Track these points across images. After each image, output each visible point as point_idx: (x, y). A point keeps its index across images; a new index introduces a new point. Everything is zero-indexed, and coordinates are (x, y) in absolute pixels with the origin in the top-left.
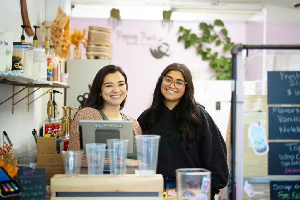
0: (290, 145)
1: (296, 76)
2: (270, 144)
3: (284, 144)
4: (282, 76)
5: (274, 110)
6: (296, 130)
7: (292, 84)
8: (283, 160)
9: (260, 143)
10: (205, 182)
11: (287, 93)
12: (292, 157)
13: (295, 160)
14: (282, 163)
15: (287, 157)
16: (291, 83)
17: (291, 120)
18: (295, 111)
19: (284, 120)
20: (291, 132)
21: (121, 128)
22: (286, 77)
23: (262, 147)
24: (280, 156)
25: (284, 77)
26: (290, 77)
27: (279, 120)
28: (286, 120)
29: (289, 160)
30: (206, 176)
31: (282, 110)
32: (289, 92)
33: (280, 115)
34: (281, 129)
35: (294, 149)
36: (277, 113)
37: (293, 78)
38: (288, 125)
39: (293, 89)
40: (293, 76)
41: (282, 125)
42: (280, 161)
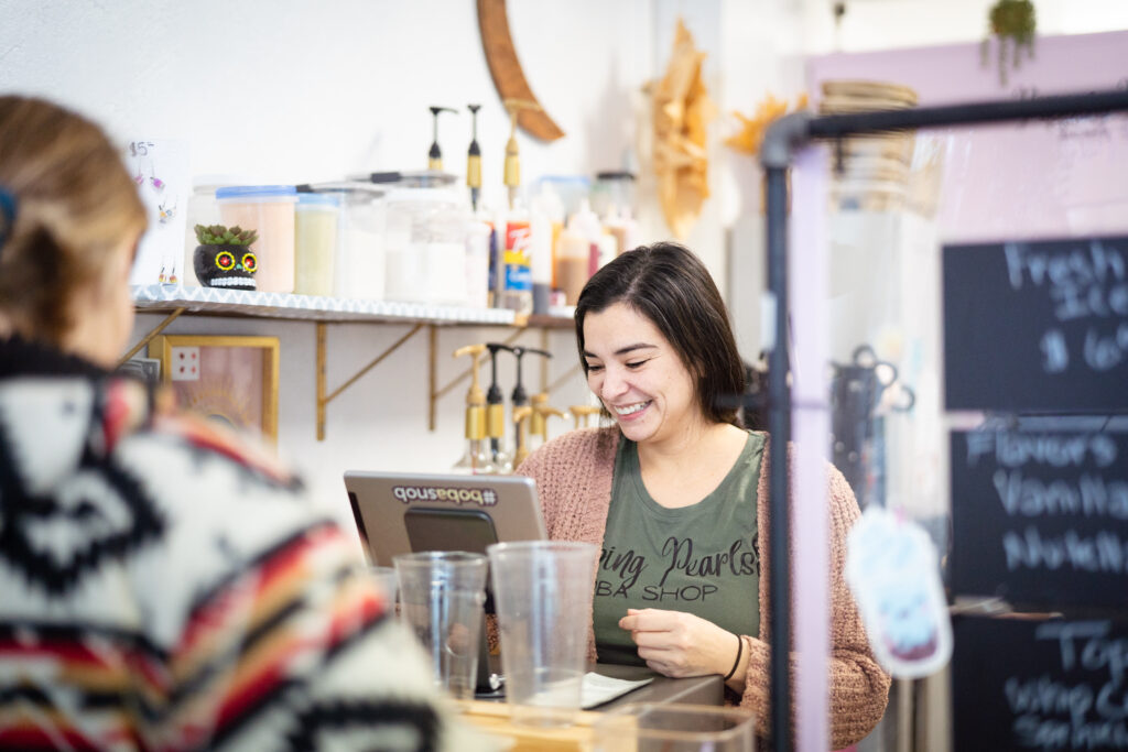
0: (1065, 634)
1: (1089, 259)
2: (957, 621)
3: (1029, 626)
4: (1014, 262)
5: (976, 447)
6: (1096, 552)
7: (1072, 309)
8: (1023, 712)
9: (904, 614)
11: (1042, 356)
12: (1076, 701)
13: (1093, 717)
14: (1024, 724)
15: (1047, 695)
16: (1063, 301)
17: (1068, 500)
18: (1089, 455)
19: (1032, 497)
20: (1067, 565)
21: (490, 505)
22: (1037, 268)
23: (915, 633)
24: (1011, 688)
25: (1026, 272)
26: (1058, 270)
27: (1001, 494)
28: (1041, 499)
29: (1061, 717)
31: (1016, 449)
32: (1056, 350)
33: (1008, 470)
34: (1012, 547)
35: (1088, 653)
36: (989, 461)
37: (1073, 275)
38: (1053, 526)
39: (1075, 333)
40: (1077, 262)
41: (1020, 523)
42: (1010, 715)
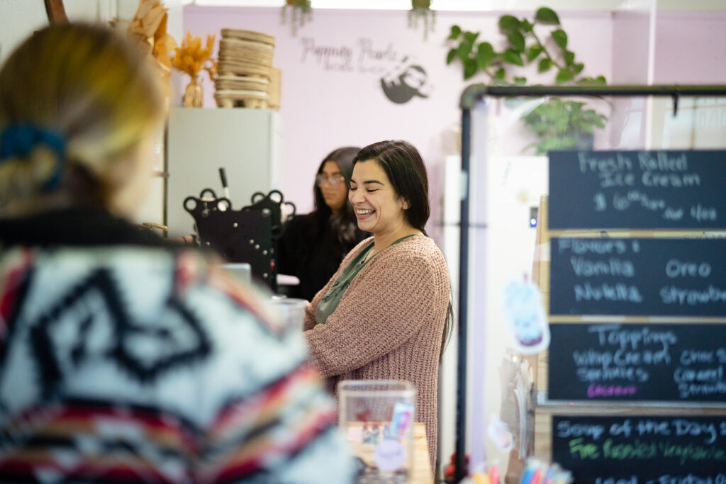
0: (601, 330)
1: (616, 161)
2: (553, 328)
3: (586, 326)
4: (582, 161)
5: (563, 245)
6: (616, 292)
7: (608, 183)
8: (582, 366)
9: (527, 325)
10: (401, 414)
11: (595, 204)
12: (605, 359)
13: (612, 365)
14: (581, 372)
15: (592, 357)
16: (604, 179)
17: (605, 269)
18: (614, 249)
19: (588, 268)
20: (603, 298)
22: (593, 163)
23: (533, 333)
24: (576, 356)
25: (588, 165)
26: (602, 165)
27: (574, 267)
28: (592, 269)
29: (598, 366)
30: (401, 400)
31: (581, 246)
32: (601, 201)
33: (577, 256)
34: (578, 291)
35: (611, 338)
36: (569, 252)
37: (609, 168)
38: (597, 281)
39: (609, 194)
40: (611, 162)
41: (582, 280)
42: (576, 367)
